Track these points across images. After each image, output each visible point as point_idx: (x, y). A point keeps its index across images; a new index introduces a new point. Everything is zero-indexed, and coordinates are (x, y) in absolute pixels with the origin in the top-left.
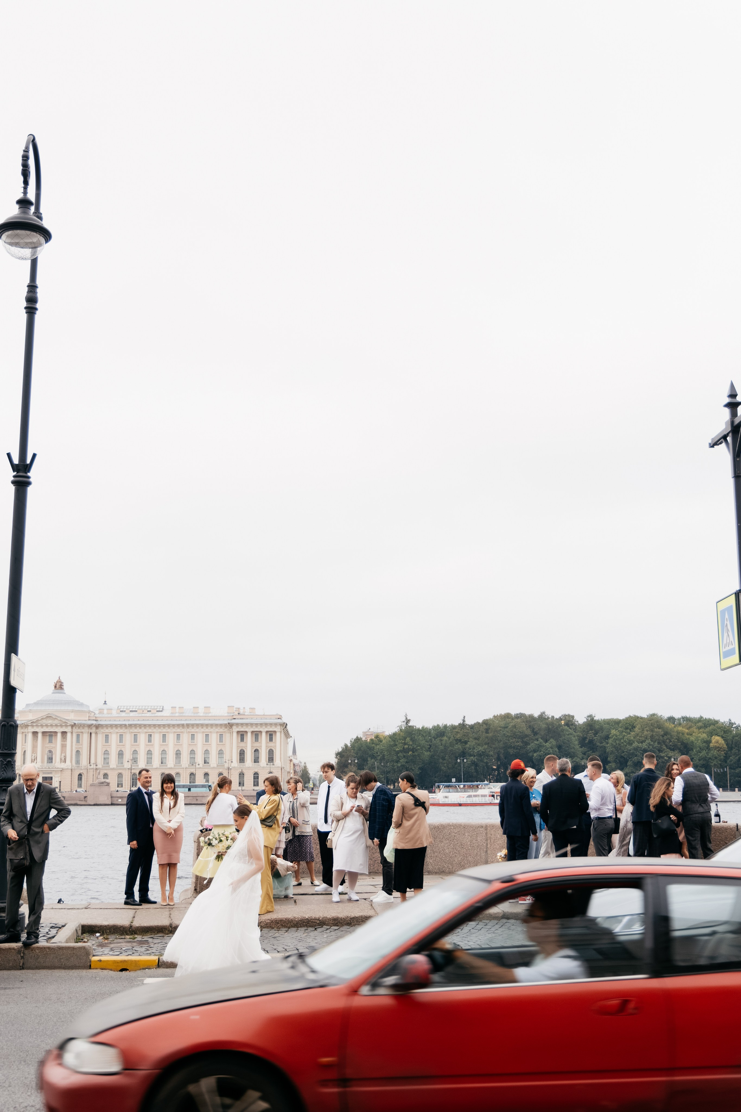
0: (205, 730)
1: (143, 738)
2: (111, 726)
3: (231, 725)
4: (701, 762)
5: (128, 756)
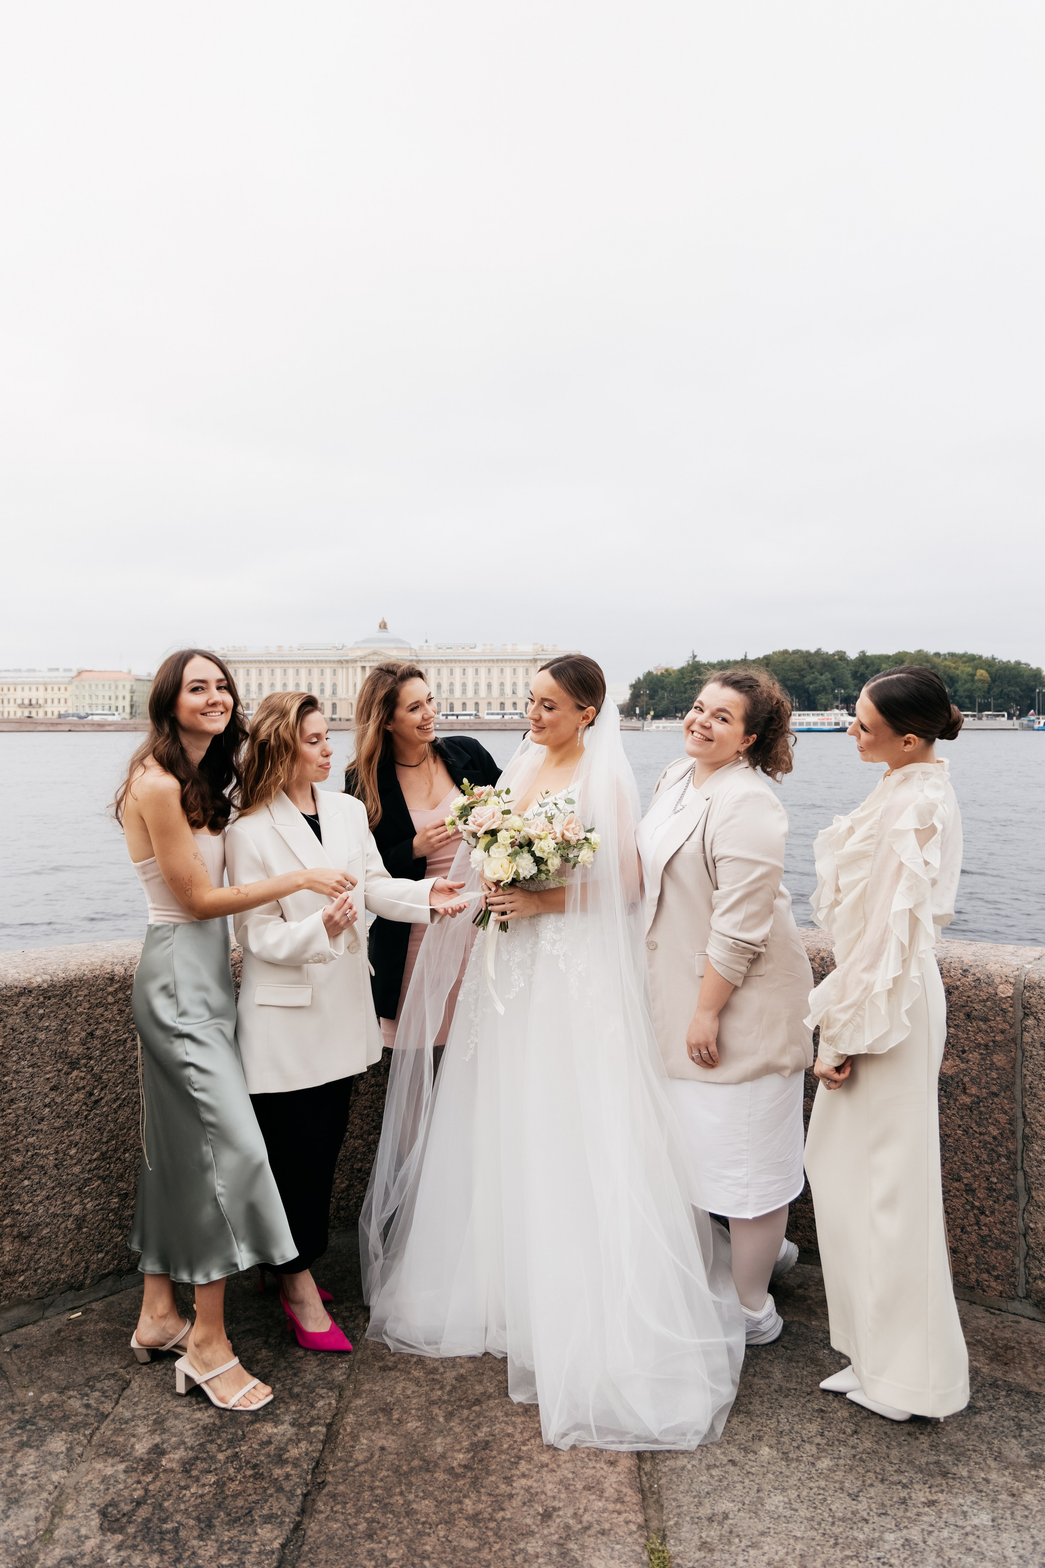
0: (512, 664)
1: (458, 672)
2: (430, 661)
3: (535, 660)
4: (966, 693)
5: (445, 687)
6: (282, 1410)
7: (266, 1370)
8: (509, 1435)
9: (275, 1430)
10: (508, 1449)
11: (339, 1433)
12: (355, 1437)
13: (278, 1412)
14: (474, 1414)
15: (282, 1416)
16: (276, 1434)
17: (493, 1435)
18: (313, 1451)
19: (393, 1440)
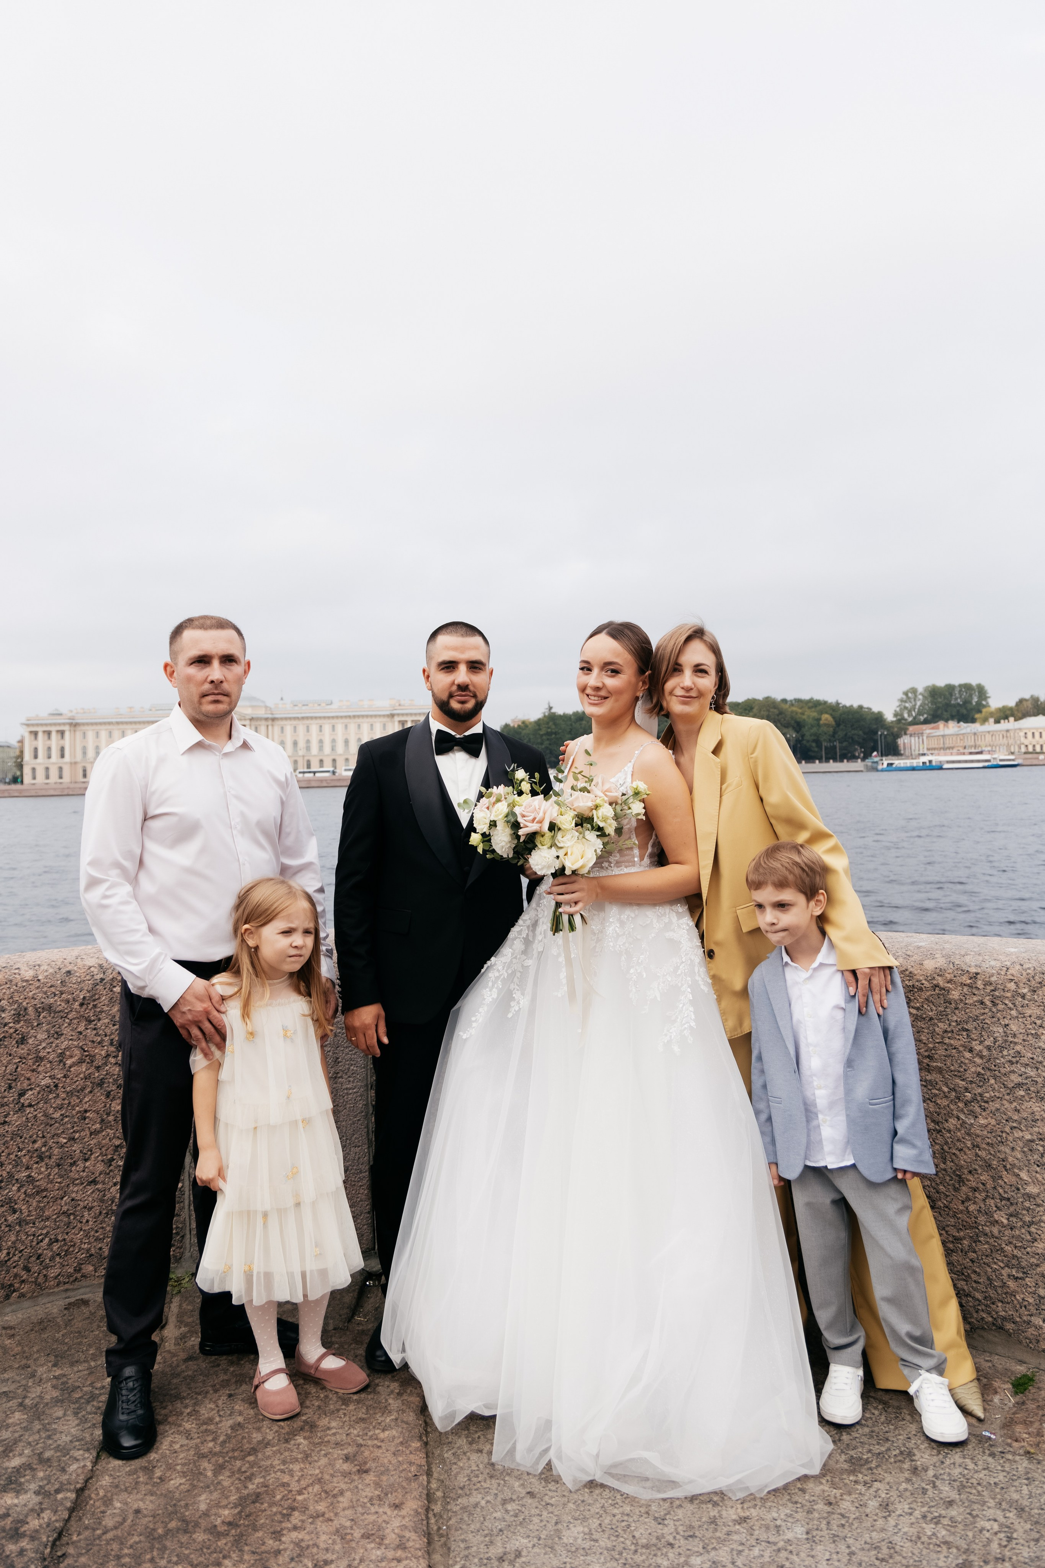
0: (369, 720)
1: (314, 728)
2: (286, 719)
3: (392, 716)
4: (813, 738)
5: (302, 744)
6: (27, 1477)
7: (17, 1435)
8: (284, 1485)
9: (16, 1501)
10: (281, 1499)
11: (91, 1499)
12: (107, 1501)
13: (22, 1480)
14: (247, 1465)
15: (26, 1484)
16: (16, 1505)
17: (266, 1486)
18: (56, 1521)
19: (151, 1501)
